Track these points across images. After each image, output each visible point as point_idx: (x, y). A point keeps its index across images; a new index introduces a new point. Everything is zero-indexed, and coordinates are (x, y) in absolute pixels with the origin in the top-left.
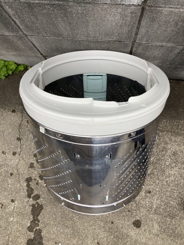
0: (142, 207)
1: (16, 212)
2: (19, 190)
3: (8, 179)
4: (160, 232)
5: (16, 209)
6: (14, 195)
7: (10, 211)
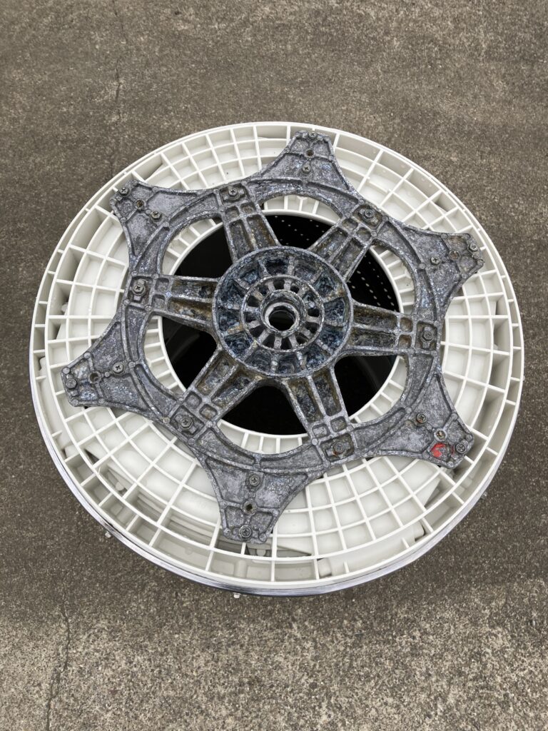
0: (454, 50)
1: (124, 101)
2: (127, 54)
3: (92, 33)
4: (513, 95)
5: (123, 94)
6: (113, 65)
7: (107, 101)
